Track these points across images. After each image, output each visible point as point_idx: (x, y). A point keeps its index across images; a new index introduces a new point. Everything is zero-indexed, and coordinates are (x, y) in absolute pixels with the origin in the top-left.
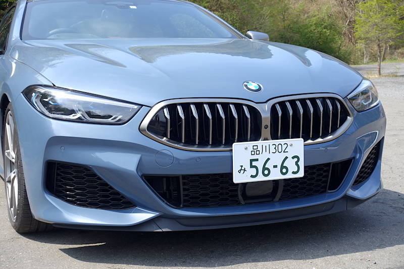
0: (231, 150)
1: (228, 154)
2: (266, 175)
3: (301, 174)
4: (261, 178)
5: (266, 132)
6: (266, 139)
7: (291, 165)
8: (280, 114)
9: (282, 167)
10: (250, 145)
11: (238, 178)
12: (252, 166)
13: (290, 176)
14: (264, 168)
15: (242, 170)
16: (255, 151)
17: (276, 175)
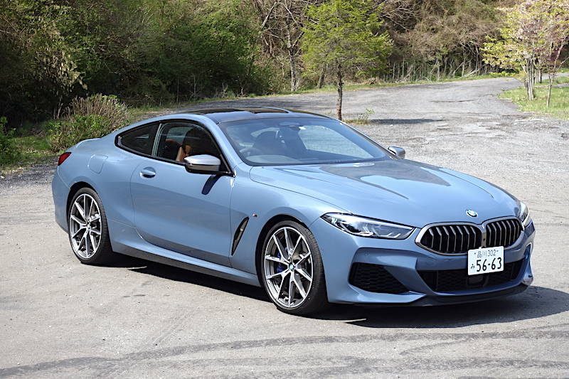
0: (467, 255)
1: (465, 257)
2: (493, 269)
3: (502, 269)
4: (482, 272)
5: (484, 243)
6: (484, 247)
7: (497, 263)
8: (490, 231)
9: (493, 265)
10: (476, 251)
11: (471, 272)
12: (478, 265)
13: (496, 270)
14: (484, 266)
15: (473, 267)
16: (479, 255)
17: (489, 270)
